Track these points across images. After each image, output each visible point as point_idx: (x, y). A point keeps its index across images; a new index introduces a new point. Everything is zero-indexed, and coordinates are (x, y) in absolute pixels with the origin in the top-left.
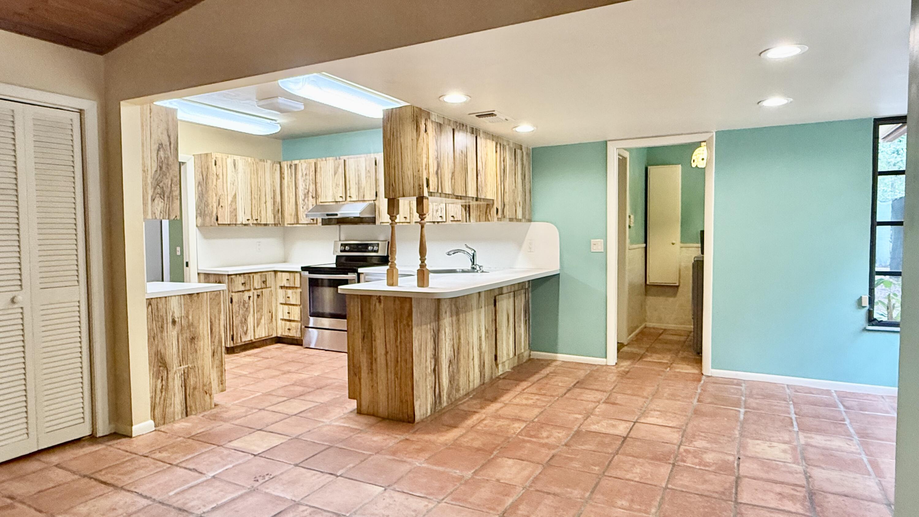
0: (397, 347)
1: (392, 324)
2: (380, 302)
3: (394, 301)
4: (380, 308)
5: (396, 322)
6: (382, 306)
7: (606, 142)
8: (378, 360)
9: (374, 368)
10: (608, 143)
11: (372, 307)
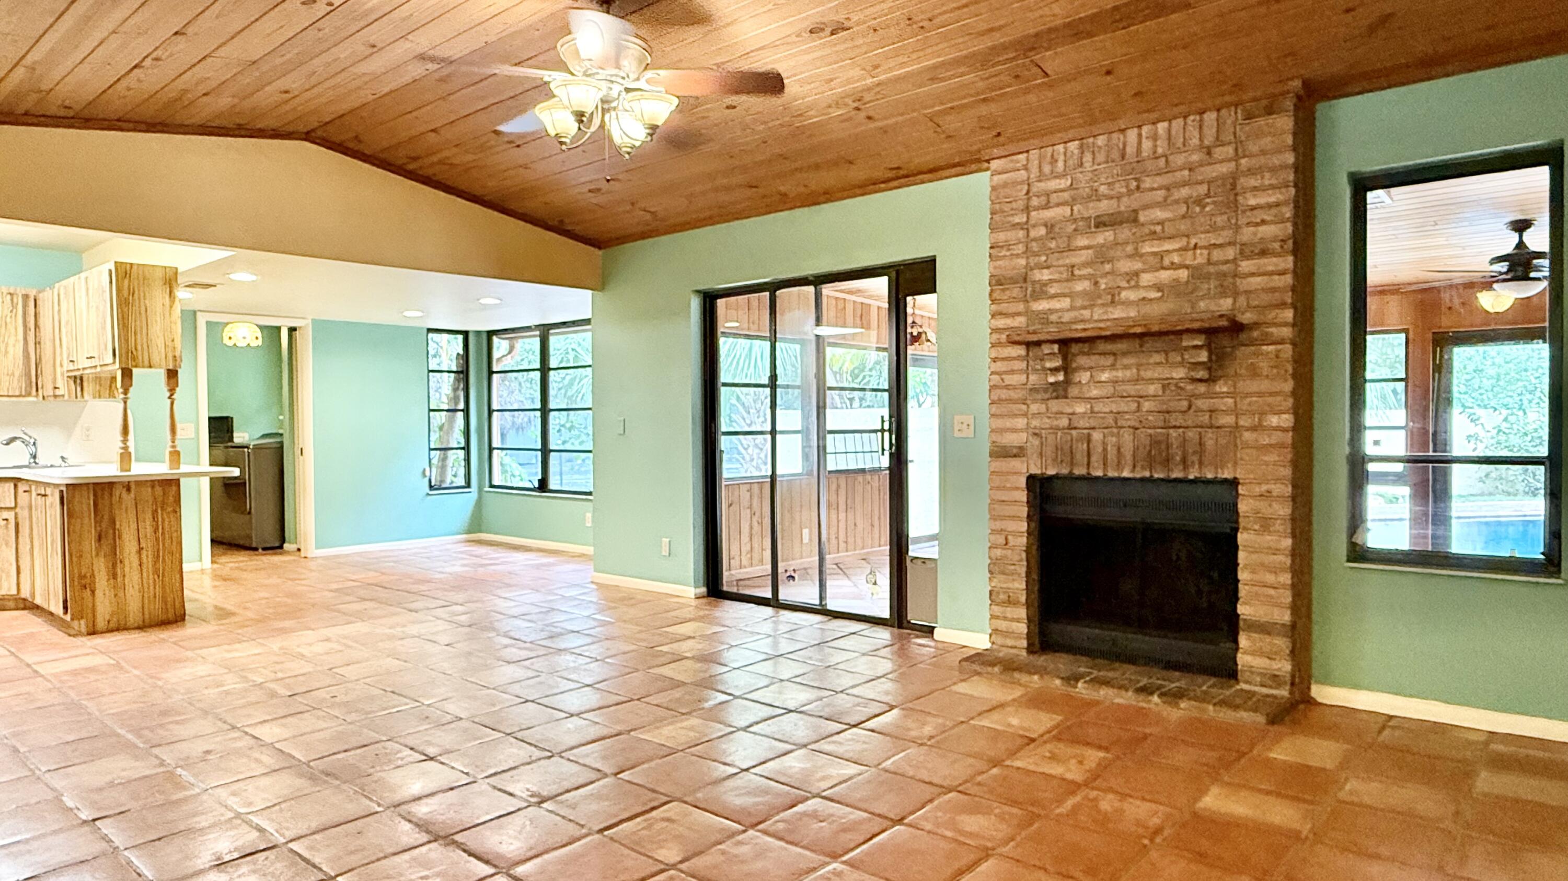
0: (157, 539)
1: (149, 516)
2: (129, 489)
3: (153, 487)
4: (128, 499)
5: (155, 512)
6: (132, 495)
7: (195, 312)
8: (126, 562)
9: (119, 571)
10: (198, 314)
11: (115, 499)
